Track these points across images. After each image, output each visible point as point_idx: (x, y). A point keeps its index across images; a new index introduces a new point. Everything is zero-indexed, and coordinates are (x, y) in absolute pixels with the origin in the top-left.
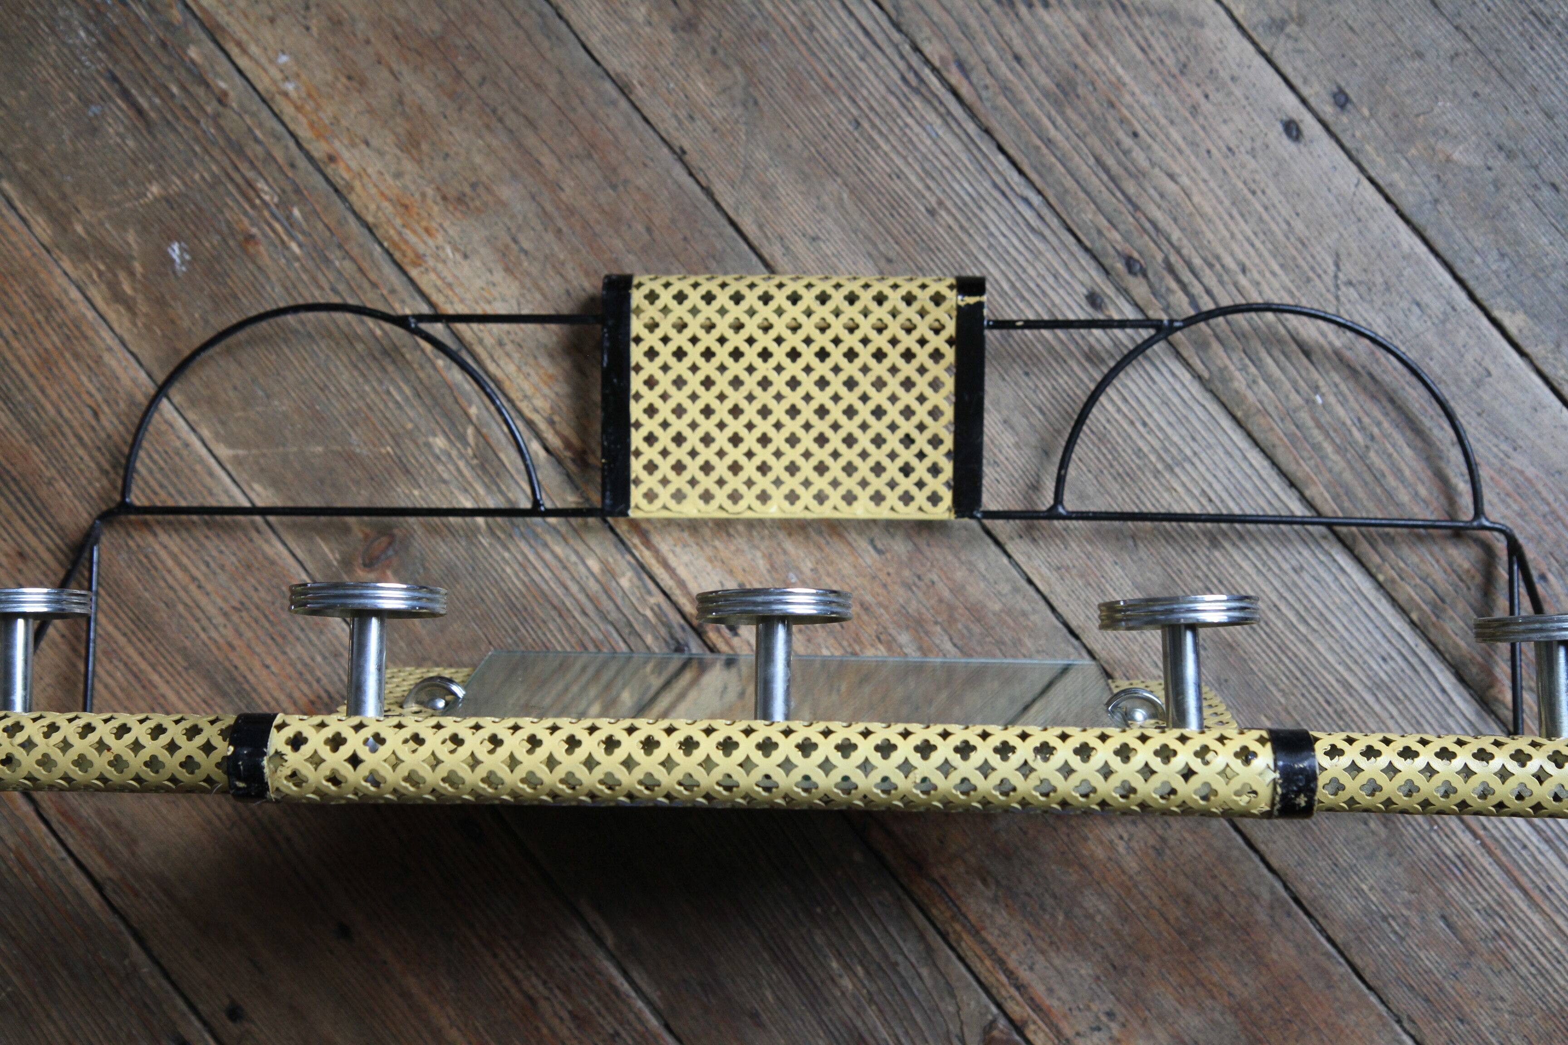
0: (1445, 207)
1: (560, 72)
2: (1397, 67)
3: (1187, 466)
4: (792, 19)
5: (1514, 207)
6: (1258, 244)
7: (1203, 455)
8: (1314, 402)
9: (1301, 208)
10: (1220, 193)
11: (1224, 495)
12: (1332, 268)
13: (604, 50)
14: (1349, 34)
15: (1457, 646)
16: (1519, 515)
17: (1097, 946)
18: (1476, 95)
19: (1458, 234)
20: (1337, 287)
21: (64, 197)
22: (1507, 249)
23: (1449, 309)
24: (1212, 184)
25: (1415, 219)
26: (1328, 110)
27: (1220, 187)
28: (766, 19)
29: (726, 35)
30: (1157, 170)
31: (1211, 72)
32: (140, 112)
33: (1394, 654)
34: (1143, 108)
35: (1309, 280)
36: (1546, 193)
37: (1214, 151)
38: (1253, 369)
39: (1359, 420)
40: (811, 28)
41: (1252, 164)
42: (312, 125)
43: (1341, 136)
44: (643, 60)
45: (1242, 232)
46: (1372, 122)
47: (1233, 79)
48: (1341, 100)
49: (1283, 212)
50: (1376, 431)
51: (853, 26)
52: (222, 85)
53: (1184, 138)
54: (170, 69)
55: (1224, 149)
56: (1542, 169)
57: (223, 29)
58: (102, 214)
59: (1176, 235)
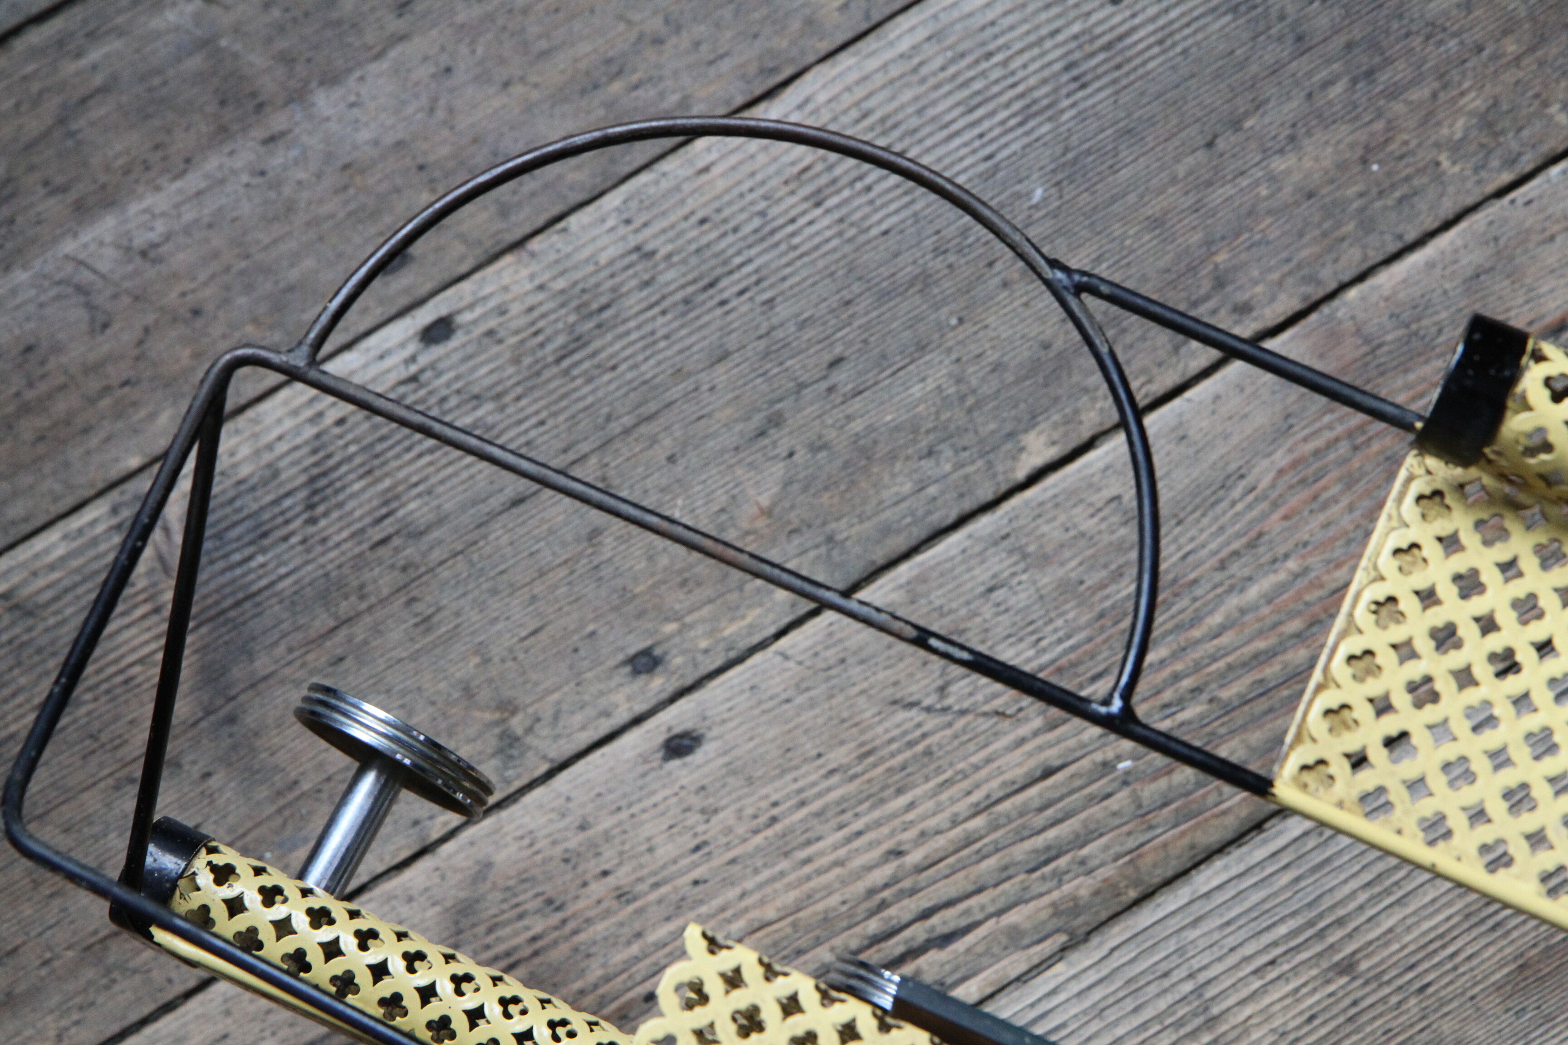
0: (842, 528)
2: (606, 572)
3: (1210, 993)
5: (857, 426)
6: (858, 825)
7: (1196, 964)
8: (1128, 773)
9: (810, 749)
10: (766, 874)
11: (1267, 938)
14: (543, 636)
16: (1349, 487)
18: (671, 459)
19: (888, 514)
20: (945, 710)
22: (924, 444)
23: (1006, 543)
24: (749, 885)
26: (658, 684)
27: (756, 871)
31: (566, 861)
35: (928, 753)
36: (842, 376)
37: (696, 874)
38: (1062, 862)
39: (1166, 706)
41: (726, 816)
43: (704, 670)
45: (835, 848)
46: (688, 619)
47: (583, 827)
48: (645, 663)
49: (813, 777)
50: (1187, 683)
53: (668, 919)
55: (696, 857)
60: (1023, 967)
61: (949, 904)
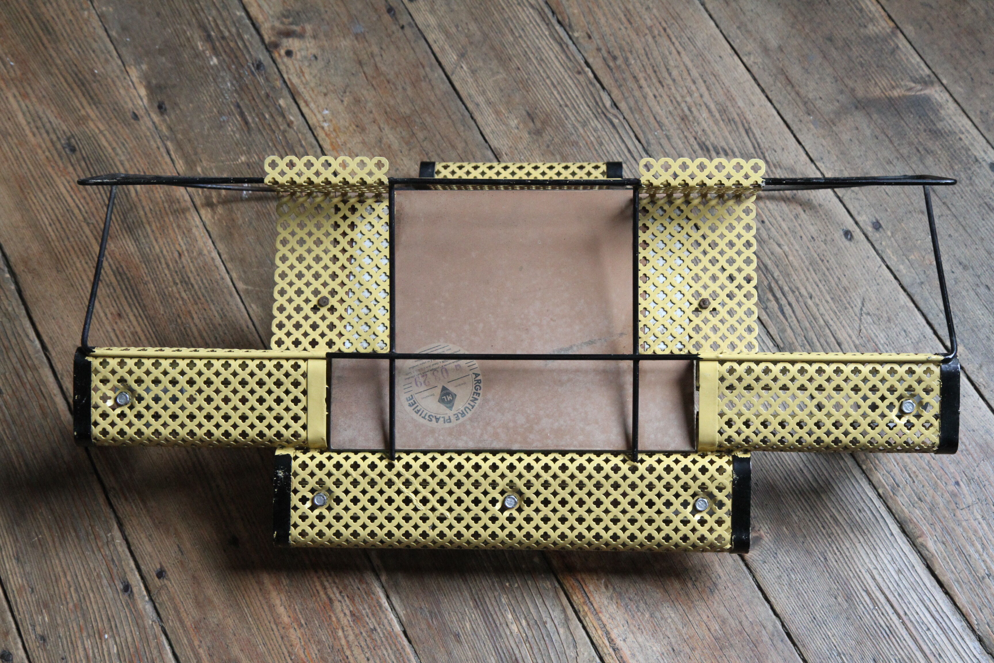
1: (466, 142)
2: (909, 216)
4: (592, 138)
5: (964, 293)
6: (820, 285)
9: (847, 273)
10: (804, 257)
12: (860, 304)
13: (491, 136)
14: (885, 196)
15: (903, 511)
17: (666, 636)
18: (950, 236)
19: (932, 301)
20: (861, 314)
21: (196, 154)
23: (922, 337)
24: (800, 252)
25: (909, 290)
26: (869, 229)
27: (805, 255)
28: (578, 136)
29: (556, 140)
30: (772, 241)
32: (246, 123)
33: (866, 509)
34: (769, 210)
35: (846, 308)
36: (982, 290)
37: (804, 237)
40: (601, 144)
41: (823, 246)
42: (332, 144)
43: (874, 243)
44: (510, 144)
45: (813, 278)
46: (892, 239)
48: (877, 226)
49: (837, 273)
51: (623, 147)
52: (292, 118)
53: (789, 228)
54: (267, 107)
55: (810, 237)
56: (983, 279)
57: (298, 93)
58: (213, 165)
59: (776, 274)
60: (772, 333)
61: (794, 312)
